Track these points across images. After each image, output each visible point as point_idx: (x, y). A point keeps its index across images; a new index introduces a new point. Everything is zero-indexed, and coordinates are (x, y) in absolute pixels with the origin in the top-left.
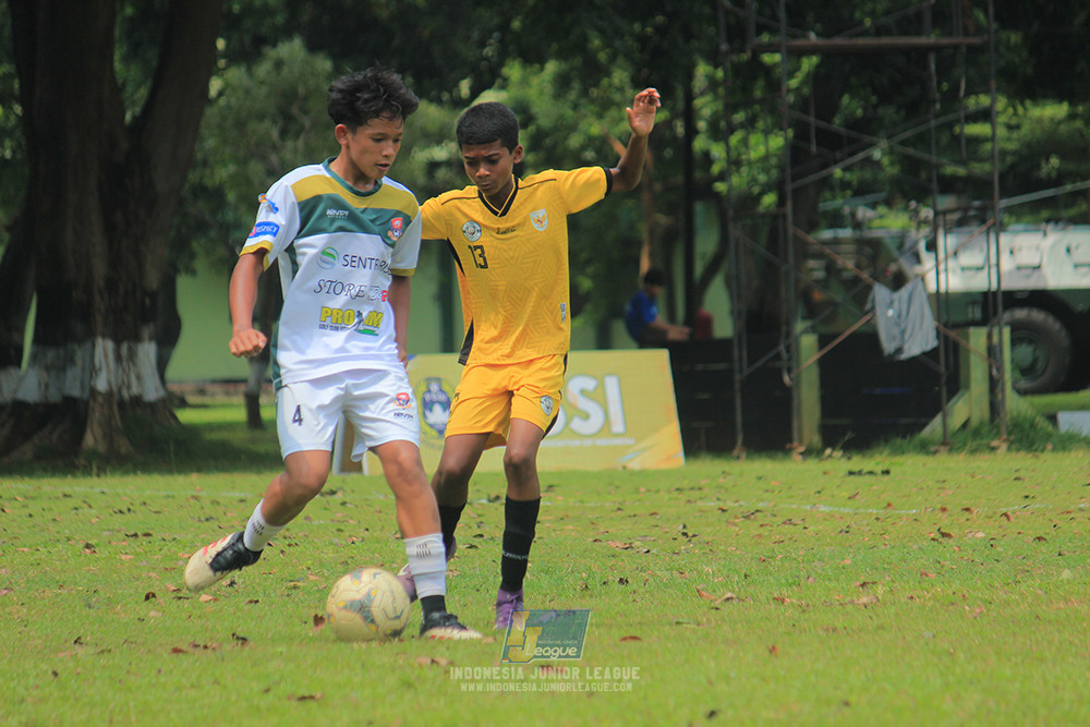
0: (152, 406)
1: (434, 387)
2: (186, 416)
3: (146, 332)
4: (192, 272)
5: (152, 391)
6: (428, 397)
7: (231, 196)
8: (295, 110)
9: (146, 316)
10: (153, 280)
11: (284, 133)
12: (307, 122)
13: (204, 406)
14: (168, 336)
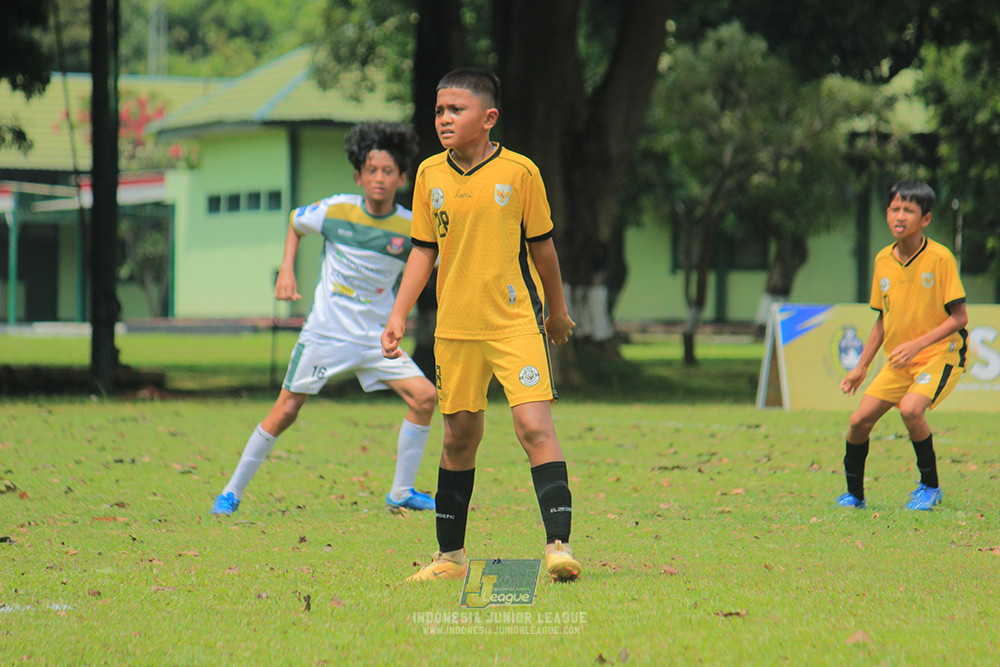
0: (601, 345)
1: (850, 334)
2: (629, 353)
3: (599, 277)
4: (638, 224)
5: (601, 331)
6: (844, 344)
7: (675, 160)
8: (734, 85)
9: (598, 264)
10: (605, 232)
11: (723, 106)
12: (743, 95)
13: (645, 344)
14: (616, 281)
